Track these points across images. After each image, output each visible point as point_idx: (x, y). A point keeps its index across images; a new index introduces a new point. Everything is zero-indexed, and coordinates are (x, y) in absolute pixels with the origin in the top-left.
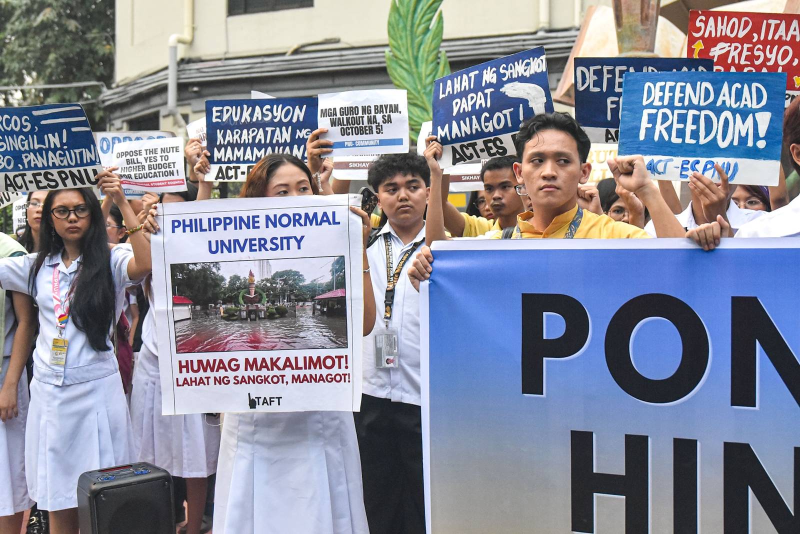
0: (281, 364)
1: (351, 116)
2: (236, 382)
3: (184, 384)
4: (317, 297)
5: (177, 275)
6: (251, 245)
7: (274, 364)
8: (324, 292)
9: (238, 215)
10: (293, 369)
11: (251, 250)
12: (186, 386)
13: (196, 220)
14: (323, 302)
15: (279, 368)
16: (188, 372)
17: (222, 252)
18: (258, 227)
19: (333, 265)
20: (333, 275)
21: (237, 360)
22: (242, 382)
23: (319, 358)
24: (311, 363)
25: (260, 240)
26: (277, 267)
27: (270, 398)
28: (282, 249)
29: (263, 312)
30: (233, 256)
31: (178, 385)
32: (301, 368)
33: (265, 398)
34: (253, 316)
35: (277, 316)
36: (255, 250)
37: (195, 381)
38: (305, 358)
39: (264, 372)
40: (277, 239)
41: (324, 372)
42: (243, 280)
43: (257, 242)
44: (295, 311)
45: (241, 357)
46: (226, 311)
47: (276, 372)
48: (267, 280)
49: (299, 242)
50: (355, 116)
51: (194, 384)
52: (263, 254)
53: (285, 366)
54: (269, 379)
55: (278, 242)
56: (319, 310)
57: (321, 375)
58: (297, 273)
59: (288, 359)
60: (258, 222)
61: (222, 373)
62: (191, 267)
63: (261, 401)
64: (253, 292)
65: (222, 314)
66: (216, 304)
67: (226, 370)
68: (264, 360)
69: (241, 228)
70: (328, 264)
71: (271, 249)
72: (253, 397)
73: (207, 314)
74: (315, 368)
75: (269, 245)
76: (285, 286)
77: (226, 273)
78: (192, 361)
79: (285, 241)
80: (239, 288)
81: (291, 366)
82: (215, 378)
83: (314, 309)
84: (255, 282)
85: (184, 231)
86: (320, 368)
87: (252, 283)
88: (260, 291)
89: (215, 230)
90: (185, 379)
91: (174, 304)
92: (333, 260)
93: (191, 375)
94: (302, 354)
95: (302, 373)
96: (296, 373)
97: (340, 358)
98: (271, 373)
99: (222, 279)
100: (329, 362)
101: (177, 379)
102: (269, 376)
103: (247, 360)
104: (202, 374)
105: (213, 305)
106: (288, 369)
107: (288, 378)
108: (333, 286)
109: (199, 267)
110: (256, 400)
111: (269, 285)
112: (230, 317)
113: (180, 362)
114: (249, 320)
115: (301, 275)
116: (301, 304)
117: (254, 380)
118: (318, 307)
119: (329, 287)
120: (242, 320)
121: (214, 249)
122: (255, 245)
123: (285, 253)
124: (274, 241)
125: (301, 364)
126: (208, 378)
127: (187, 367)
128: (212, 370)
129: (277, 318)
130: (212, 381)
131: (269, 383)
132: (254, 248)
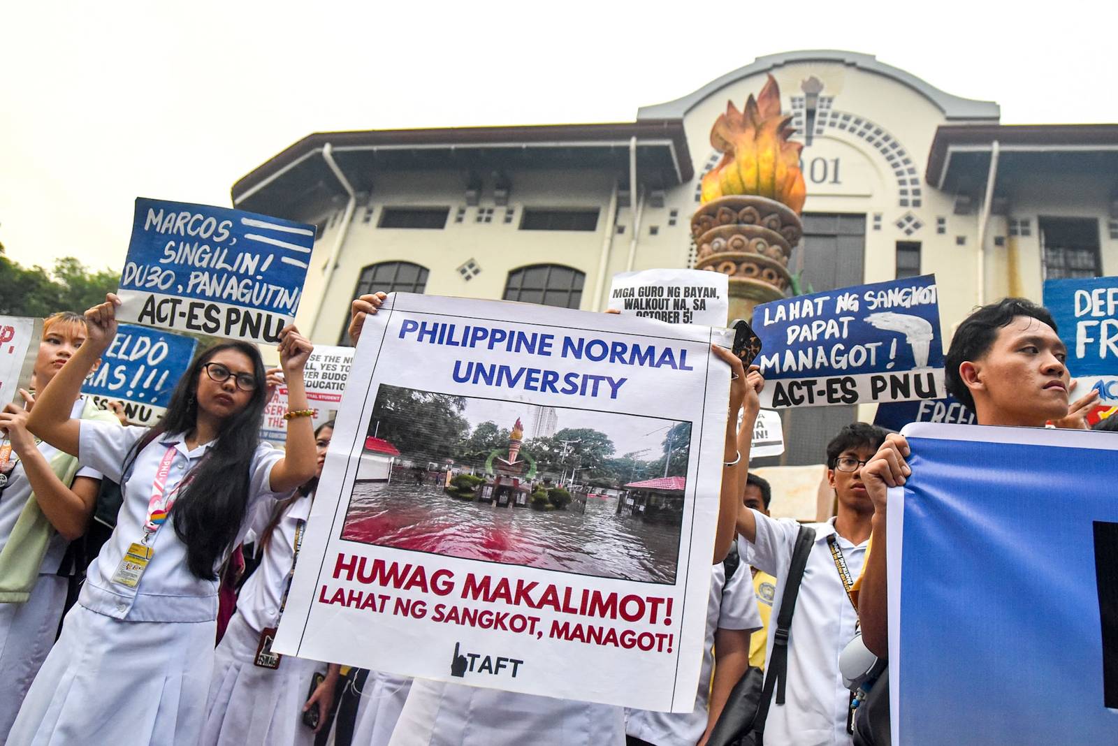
0: (536, 595)
1: (652, 298)
2: (438, 616)
3: (335, 599)
4: (630, 484)
5: (385, 404)
6: (529, 379)
7: (523, 592)
8: (644, 476)
9: (517, 329)
10: (557, 608)
11: (527, 387)
12: (337, 604)
13: (444, 326)
14: (641, 495)
15: (530, 603)
16: (350, 577)
17: (475, 381)
18: (549, 354)
19: (669, 434)
20: (666, 450)
21: (450, 574)
22: (449, 617)
23: (613, 597)
24: (595, 603)
25: (547, 373)
26: (568, 421)
27: (499, 659)
28: (583, 393)
29: (524, 495)
30: (493, 390)
31: (322, 600)
32: (574, 611)
33: (488, 659)
34: (505, 496)
35: (550, 505)
36: (535, 389)
37: (359, 600)
38: (586, 592)
39: (500, 606)
40: (576, 376)
41: (620, 625)
42: (500, 434)
43: (540, 376)
44: (585, 502)
45: (461, 569)
46: (458, 480)
47: (523, 609)
48: (545, 441)
49: (615, 387)
50: (658, 298)
51: (354, 603)
52: (548, 397)
53: (544, 601)
54: (506, 622)
55: (578, 381)
56: (630, 507)
57: (612, 631)
58: (601, 437)
59: (552, 589)
60: (550, 345)
61: (415, 593)
62: (415, 396)
63: (478, 662)
64: (514, 456)
65: (447, 485)
66: (442, 463)
67: (425, 590)
68: (505, 582)
69: (517, 350)
70: (661, 432)
71: (564, 390)
72: (463, 652)
73: (420, 480)
74: (603, 614)
75: (561, 384)
76: (575, 456)
77: (473, 417)
78: (364, 560)
79: (590, 382)
80: (489, 445)
81: (555, 603)
82: (399, 601)
83: (621, 505)
84: (523, 441)
85: (420, 339)
86: (613, 616)
87: (515, 440)
88: (526, 455)
89: (473, 345)
90: (341, 591)
91: (366, 450)
92: (670, 425)
93: (356, 586)
94: (579, 584)
95: (574, 620)
96: (562, 618)
97: (655, 602)
98: (513, 610)
99: (464, 425)
100: (632, 608)
101: (325, 588)
102: (506, 615)
103: (471, 578)
104: (375, 588)
105: (436, 465)
106: (548, 608)
107: (545, 626)
108: (664, 468)
109: (429, 399)
110: (469, 659)
111: (546, 448)
112: (462, 491)
113: (341, 556)
114: (494, 504)
115: (609, 442)
116: (598, 491)
117: (474, 619)
118: (630, 502)
119: (656, 471)
120: (481, 501)
121: (462, 374)
122: (537, 380)
123: (587, 401)
124: (572, 379)
125: (576, 602)
126: (384, 598)
127: (351, 568)
128: (398, 584)
129: (547, 510)
130: (390, 605)
131: (504, 628)
132: (533, 384)
